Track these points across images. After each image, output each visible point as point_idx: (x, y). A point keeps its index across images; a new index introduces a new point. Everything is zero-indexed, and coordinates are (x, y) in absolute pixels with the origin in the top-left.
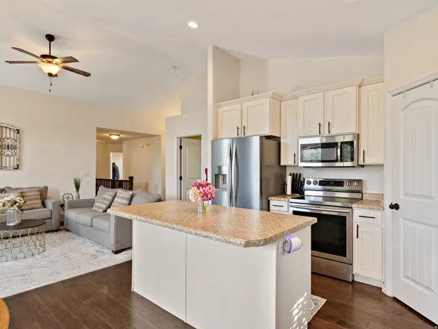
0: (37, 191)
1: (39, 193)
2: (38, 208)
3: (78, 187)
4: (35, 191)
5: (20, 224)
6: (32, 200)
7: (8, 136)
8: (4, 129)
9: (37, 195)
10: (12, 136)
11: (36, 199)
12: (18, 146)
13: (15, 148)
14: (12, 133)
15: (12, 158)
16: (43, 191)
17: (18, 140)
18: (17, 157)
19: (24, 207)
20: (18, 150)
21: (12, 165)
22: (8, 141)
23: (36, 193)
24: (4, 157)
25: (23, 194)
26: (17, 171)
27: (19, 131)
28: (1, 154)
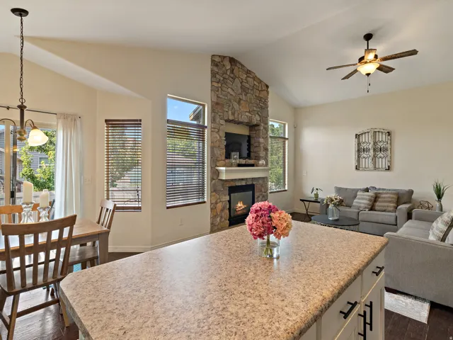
0: (394, 194)
1: (395, 197)
2: (389, 211)
3: (440, 196)
4: (391, 193)
5: (337, 220)
6: (385, 202)
7: (380, 140)
8: (377, 133)
9: (393, 198)
10: (384, 140)
11: (390, 202)
12: (389, 148)
13: (386, 150)
14: (384, 136)
15: (384, 160)
16: (403, 194)
17: (389, 142)
18: (388, 159)
19: (377, 208)
20: (389, 152)
21: (384, 167)
22: (380, 145)
23: (392, 196)
24: (377, 159)
25: (379, 195)
26: (388, 172)
27: (389, 134)
28: (375, 156)
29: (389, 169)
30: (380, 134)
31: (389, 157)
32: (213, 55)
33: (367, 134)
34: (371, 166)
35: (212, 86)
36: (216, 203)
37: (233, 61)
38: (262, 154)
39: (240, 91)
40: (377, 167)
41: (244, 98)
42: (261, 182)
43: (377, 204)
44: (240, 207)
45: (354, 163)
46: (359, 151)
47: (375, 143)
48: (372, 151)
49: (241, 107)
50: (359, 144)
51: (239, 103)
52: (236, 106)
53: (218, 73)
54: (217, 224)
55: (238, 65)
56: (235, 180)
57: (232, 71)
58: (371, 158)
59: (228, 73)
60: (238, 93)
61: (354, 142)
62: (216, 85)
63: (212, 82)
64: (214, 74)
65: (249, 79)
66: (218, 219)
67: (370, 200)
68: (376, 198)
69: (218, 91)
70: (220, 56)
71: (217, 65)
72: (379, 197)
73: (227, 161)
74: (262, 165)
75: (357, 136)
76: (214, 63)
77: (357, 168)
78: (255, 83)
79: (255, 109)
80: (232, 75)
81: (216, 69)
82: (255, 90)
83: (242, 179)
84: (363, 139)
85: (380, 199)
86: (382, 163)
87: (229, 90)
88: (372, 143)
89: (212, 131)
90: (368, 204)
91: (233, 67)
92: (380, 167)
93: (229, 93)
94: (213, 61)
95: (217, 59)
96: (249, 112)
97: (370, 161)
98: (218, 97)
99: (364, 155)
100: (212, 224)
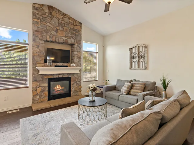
8: (140, 47)
12: (146, 56)
15: (143, 63)
16: (149, 85)
17: (146, 52)
18: (146, 62)
19: (132, 93)
20: (146, 58)
21: (143, 67)
22: (142, 54)
23: (141, 85)
24: (140, 62)
25: (134, 85)
26: (146, 71)
27: (146, 47)
28: (139, 61)
29: (146, 68)
30: (142, 47)
31: (146, 61)
32: (34, 4)
33: (135, 48)
34: (137, 67)
35: (33, 21)
36: (37, 88)
37: (51, 8)
38: (76, 60)
39: (57, 25)
40: (140, 67)
41: (61, 28)
42: (75, 76)
43: (132, 90)
44: (58, 89)
45: (129, 65)
46: (131, 58)
47: (139, 53)
48: (137, 58)
49: (58, 34)
50: (131, 54)
51: (57, 31)
52: (54, 33)
53: (37, 14)
54: (37, 99)
55: (55, 10)
56: (54, 74)
57: (51, 13)
58: (137, 62)
59: (47, 14)
60: (55, 26)
61: (129, 53)
62: (36, 20)
63: (33, 19)
64: (34, 15)
65: (65, 18)
66: (38, 97)
67: (128, 88)
68: (132, 87)
69: (38, 24)
70: (39, 4)
71: (37, 9)
72: (134, 86)
73: (46, 64)
74: (73, 66)
75: (131, 49)
76: (34, 8)
77: (130, 68)
78: (70, 21)
79: (70, 35)
80: (50, 16)
81: (36, 11)
82: (70, 25)
83: (59, 74)
84: (133, 51)
85: (134, 88)
86: (143, 65)
87: (48, 24)
88: (138, 53)
89: (33, 47)
90: (126, 91)
91: (52, 11)
92: (142, 67)
93: (47, 25)
94: (33, 7)
95: (37, 6)
96: (65, 37)
97: (137, 64)
98: (38, 27)
99: (134, 60)
100: (33, 99)
